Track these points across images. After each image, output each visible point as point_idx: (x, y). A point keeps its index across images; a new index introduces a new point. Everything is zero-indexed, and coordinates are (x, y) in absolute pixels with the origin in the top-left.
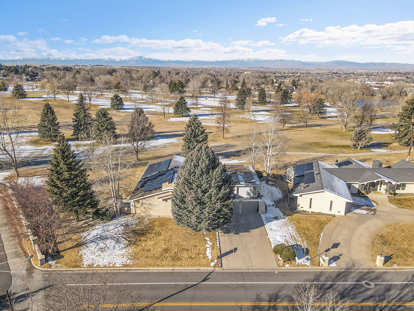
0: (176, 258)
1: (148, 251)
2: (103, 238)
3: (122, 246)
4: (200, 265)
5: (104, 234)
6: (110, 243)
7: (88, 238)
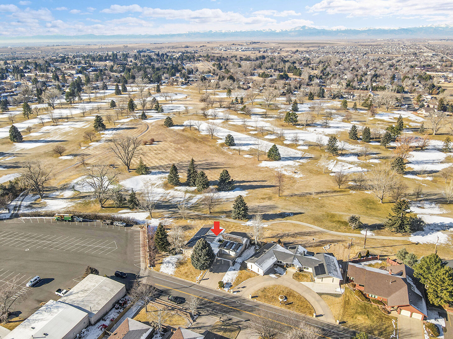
0: (187, 277)
1: (180, 271)
2: (169, 262)
3: (174, 267)
4: (193, 281)
5: (170, 261)
6: (170, 265)
7: (165, 261)
